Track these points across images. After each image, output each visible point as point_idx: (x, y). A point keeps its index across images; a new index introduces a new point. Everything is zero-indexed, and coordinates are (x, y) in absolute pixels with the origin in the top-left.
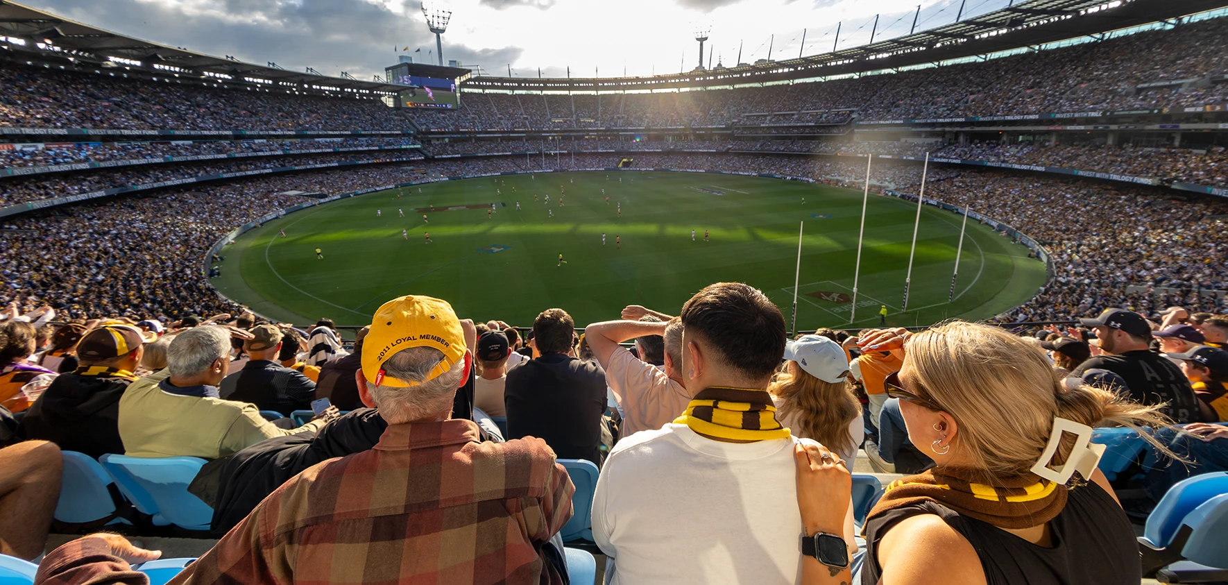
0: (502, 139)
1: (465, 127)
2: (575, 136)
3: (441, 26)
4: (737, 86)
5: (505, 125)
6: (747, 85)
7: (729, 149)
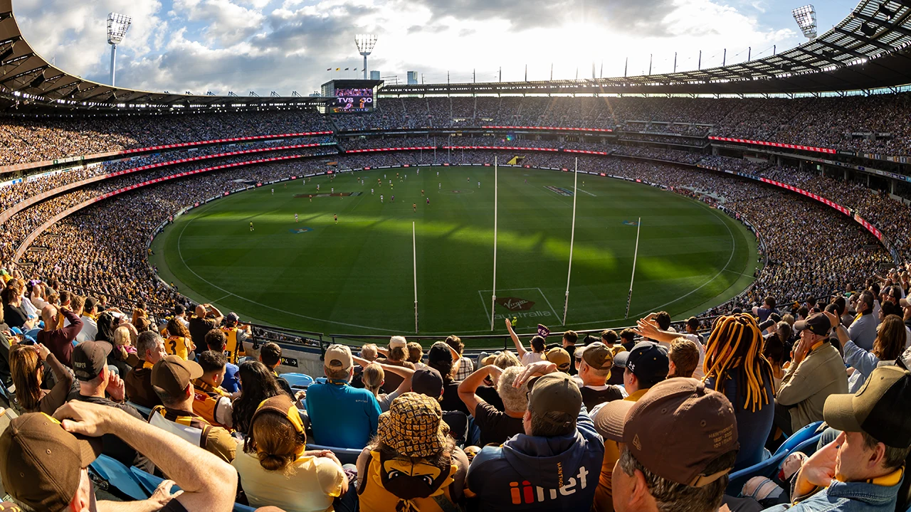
0: (408, 136)
1: (375, 127)
2: (474, 134)
3: (368, 51)
4: (625, 95)
5: (411, 124)
6: (633, 95)
7: (614, 152)
